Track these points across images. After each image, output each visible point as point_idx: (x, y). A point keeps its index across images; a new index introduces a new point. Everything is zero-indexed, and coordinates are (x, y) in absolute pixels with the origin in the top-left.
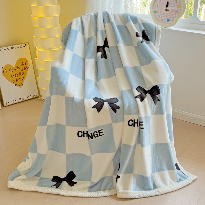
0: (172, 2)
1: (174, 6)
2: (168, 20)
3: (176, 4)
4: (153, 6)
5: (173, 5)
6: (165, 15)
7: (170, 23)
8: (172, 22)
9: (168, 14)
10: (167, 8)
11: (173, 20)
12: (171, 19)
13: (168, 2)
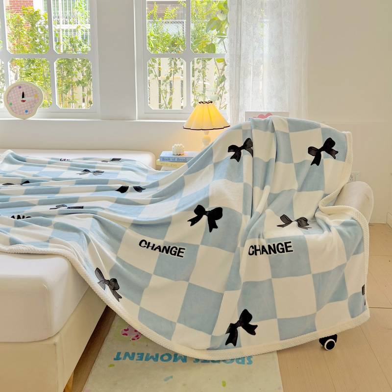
0: (28, 93)
1: (31, 96)
2: (27, 111)
3: (32, 94)
4: (7, 98)
5: (29, 95)
6: (22, 106)
7: (29, 114)
8: (30, 112)
9: (25, 105)
10: (24, 99)
11: (32, 110)
12: (30, 109)
13: (23, 93)
